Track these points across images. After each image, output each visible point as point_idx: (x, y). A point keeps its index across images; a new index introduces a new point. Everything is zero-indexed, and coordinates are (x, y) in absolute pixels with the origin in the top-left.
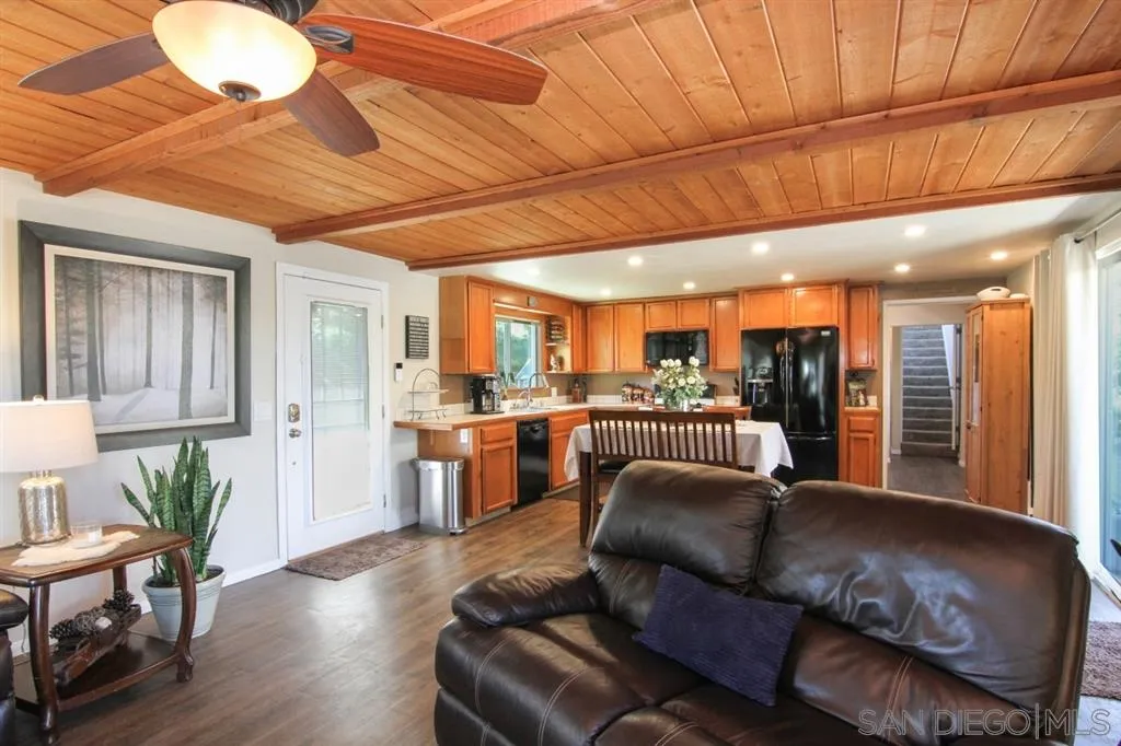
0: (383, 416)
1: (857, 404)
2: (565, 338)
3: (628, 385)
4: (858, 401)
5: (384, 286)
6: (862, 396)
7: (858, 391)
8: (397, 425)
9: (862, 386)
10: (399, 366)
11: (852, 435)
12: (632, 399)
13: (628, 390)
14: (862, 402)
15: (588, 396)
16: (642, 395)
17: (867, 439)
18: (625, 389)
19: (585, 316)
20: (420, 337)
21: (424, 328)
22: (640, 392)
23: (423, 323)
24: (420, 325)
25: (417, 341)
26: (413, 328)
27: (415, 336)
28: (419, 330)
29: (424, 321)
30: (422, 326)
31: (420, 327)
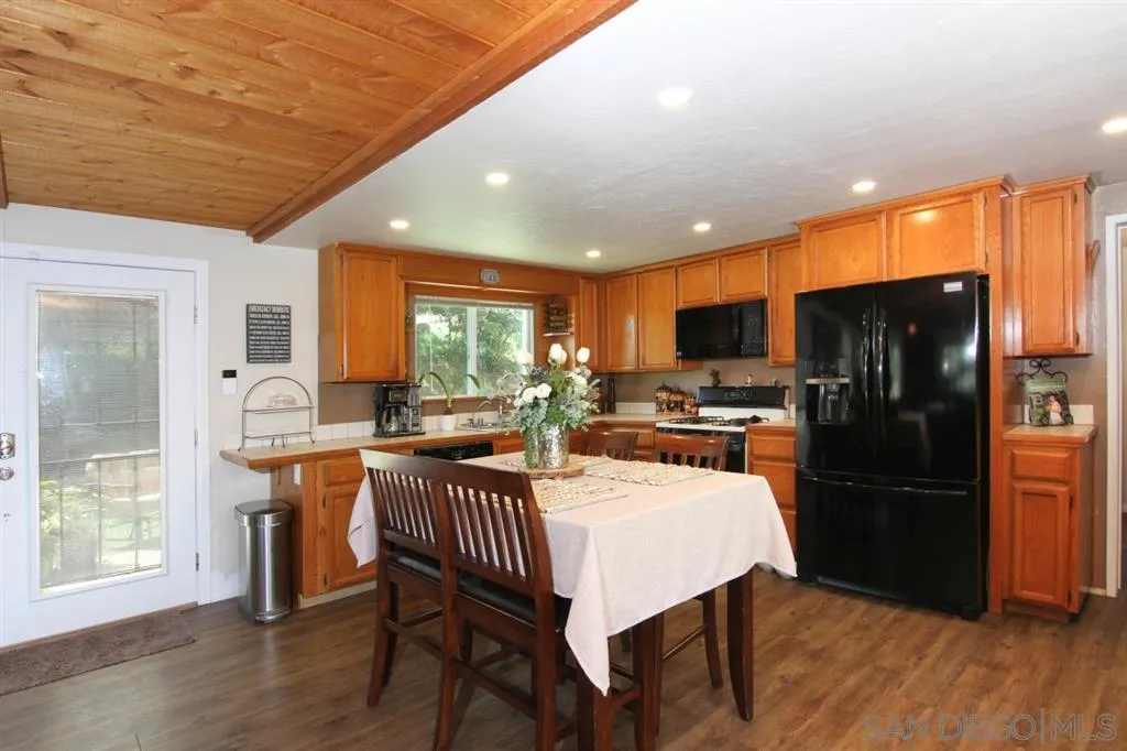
0: (196, 443)
1: (1044, 421)
2: (568, 325)
3: (664, 388)
4: (1046, 415)
5: (202, 267)
6: (1055, 407)
7: (1046, 396)
8: (225, 455)
9: (1054, 387)
10: (230, 374)
11: (1019, 486)
12: (668, 407)
13: (664, 396)
14: (1055, 417)
15: (617, 404)
16: (682, 403)
17: (1053, 496)
18: (659, 394)
19: (602, 295)
20: (271, 333)
21: (281, 320)
22: (679, 398)
23: (279, 314)
24: (271, 316)
25: (264, 338)
26: (256, 322)
27: (260, 333)
28: (269, 322)
29: (280, 310)
30: (276, 317)
31: (271, 319)
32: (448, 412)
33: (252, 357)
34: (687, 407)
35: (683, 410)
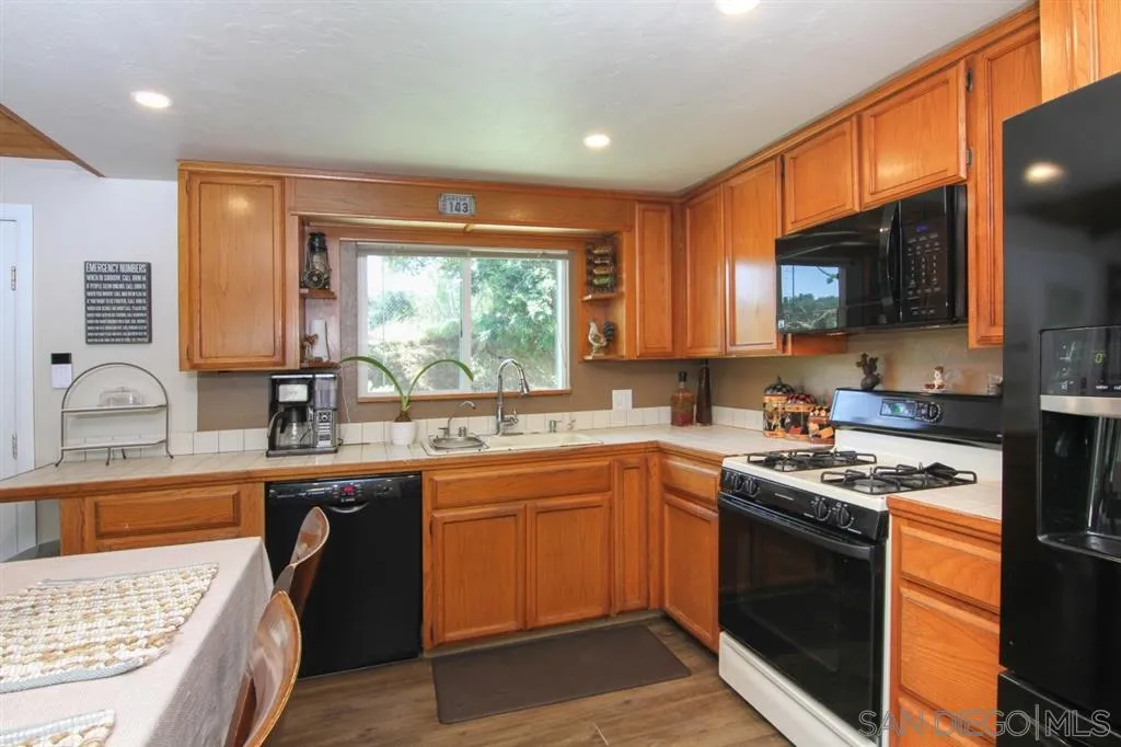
2: (618, 283)
3: (777, 388)
10: (62, 359)
13: (776, 401)
15: (717, 409)
20: (118, 301)
21: (133, 283)
22: (802, 407)
23: (131, 274)
24: (118, 277)
25: (108, 308)
26: (96, 286)
27: (102, 301)
28: (116, 286)
29: (131, 269)
30: (126, 278)
31: (119, 282)
32: (404, 417)
33: (95, 335)
34: (813, 427)
35: (805, 431)
